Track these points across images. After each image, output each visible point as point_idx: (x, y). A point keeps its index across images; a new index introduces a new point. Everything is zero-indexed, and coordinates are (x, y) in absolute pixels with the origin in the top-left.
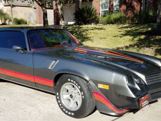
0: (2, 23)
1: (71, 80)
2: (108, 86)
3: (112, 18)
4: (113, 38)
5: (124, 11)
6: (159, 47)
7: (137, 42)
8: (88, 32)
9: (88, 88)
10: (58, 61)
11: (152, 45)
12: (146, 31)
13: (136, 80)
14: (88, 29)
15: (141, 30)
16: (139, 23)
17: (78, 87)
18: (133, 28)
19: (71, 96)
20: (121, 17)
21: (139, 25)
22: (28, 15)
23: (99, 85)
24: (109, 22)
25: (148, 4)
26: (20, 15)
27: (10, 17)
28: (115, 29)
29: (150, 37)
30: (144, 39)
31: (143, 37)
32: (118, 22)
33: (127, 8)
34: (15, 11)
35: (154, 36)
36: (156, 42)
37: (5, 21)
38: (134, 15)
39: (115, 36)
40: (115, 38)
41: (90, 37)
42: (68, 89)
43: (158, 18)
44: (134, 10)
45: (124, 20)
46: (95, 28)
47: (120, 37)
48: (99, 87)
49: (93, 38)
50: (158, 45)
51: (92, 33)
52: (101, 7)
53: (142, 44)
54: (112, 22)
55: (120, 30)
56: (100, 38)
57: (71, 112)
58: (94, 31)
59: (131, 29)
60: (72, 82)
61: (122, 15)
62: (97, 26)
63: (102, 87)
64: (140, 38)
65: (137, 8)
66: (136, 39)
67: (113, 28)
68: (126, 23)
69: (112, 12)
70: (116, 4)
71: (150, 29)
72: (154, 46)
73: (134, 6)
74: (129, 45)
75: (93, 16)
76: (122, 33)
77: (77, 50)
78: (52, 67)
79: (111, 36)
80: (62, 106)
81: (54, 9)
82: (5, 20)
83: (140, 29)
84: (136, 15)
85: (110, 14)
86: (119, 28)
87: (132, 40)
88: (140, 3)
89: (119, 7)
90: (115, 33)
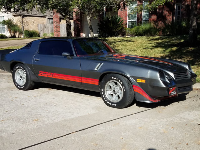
0: (11, 35)
1: (114, 78)
2: (145, 80)
3: (141, 29)
4: (143, 50)
5: (154, 22)
6: (191, 58)
7: (169, 53)
8: (116, 44)
9: (129, 83)
10: (102, 64)
11: (184, 56)
12: (179, 42)
13: (166, 76)
14: (115, 41)
15: (173, 42)
16: (171, 34)
17: (120, 83)
18: (165, 40)
19: (114, 91)
20: (151, 28)
21: (171, 37)
22: (42, 26)
23: (137, 80)
24: (138, 33)
25: (181, 13)
26: (31, 26)
27: (20, 28)
28: (145, 41)
29: (182, 49)
30: (176, 50)
31: (174, 49)
32: (147, 34)
33: (158, 18)
34: (27, 22)
35: (186, 48)
36: (188, 54)
37: (15, 34)
38: (166, 26)
39: (145, 48)
40: (146, 50)
41: (119, 49)
42: (111, 85)
43: (191, 29)
44: (165, 20)
45: (154, 32)
46: (123, 40)
47: (151, 49)
48: (137, 81)
49: (122, 50)
50: (190, 56)
51: (120, 46)
52: (128, 17)
53: (174, 56)
54: (141, 33)
55: (150, 42)
56: (130, 50)
57: (114, 103)
58: (122, 43)
59: (163, 40)
60: (115, 80)
61: (152, 26)
62: (125, 38)
63: (140, 82)
64: (171, 50)
65: (169, 18)
66: (168, 51)
67: (142, 40)
68: (156, 34)
69: (141, 23)
70: (145, 14)
71: (182, 41)
72: (186, 57)
73: (165, 16)
74: (161, 57)
75: (119, 27)
76: (153, 45)
77: (115, 56)
78: (97, 68)
79: (141, 48)
80: (106, 100)
81: (74, 19)
82: (15, 32)
83: (172, 40)
84: (167, 26)
85: (138, 25)
86: (149, 40)
87: (163, 52)
88: (172, 13)
89: (149, 17)
90: (145, 45)
